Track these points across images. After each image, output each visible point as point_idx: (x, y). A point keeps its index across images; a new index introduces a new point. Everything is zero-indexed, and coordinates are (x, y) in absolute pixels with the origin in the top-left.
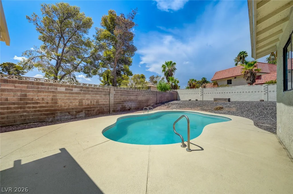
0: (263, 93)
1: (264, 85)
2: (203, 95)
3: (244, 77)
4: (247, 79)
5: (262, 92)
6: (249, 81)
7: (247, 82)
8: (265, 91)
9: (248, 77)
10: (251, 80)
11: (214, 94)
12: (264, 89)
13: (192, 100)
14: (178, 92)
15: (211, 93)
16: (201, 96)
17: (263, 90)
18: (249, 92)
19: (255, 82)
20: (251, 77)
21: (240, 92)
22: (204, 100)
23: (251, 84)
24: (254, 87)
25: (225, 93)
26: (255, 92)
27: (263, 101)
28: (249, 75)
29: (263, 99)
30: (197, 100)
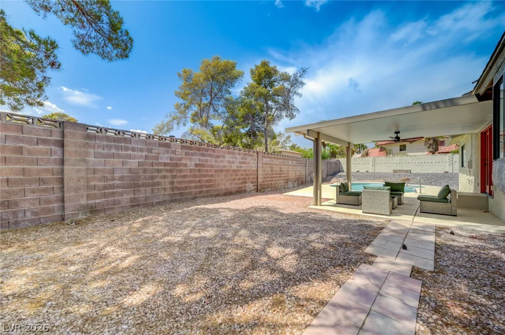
0: (448, 164)
1: (448, 155)
2: (375, 165)
3: (425, 144)
4: (429, 147)
5: (446, 162)
6: (431, 149)
7: (429, 150)
8: (449, 162)
9: (430, 145)
10: (433, 148)
11: (389, 164)
12: (449, 159)
13: (361, 171)
14: (341, 161)
15: (385, 163)
16: (372, 166)
17: (448, 161)
18: (432, 163)
19: (438, 149)
20: (434, 145)
21: (422, 163)
22: (376, 171)
23: (433, 153)
24: (437, 157)
25: (403, 163)
26: (439, 162)
27: (448, 172)
28: (431, 142)
29: (447, 171)
30: (367, 172)
